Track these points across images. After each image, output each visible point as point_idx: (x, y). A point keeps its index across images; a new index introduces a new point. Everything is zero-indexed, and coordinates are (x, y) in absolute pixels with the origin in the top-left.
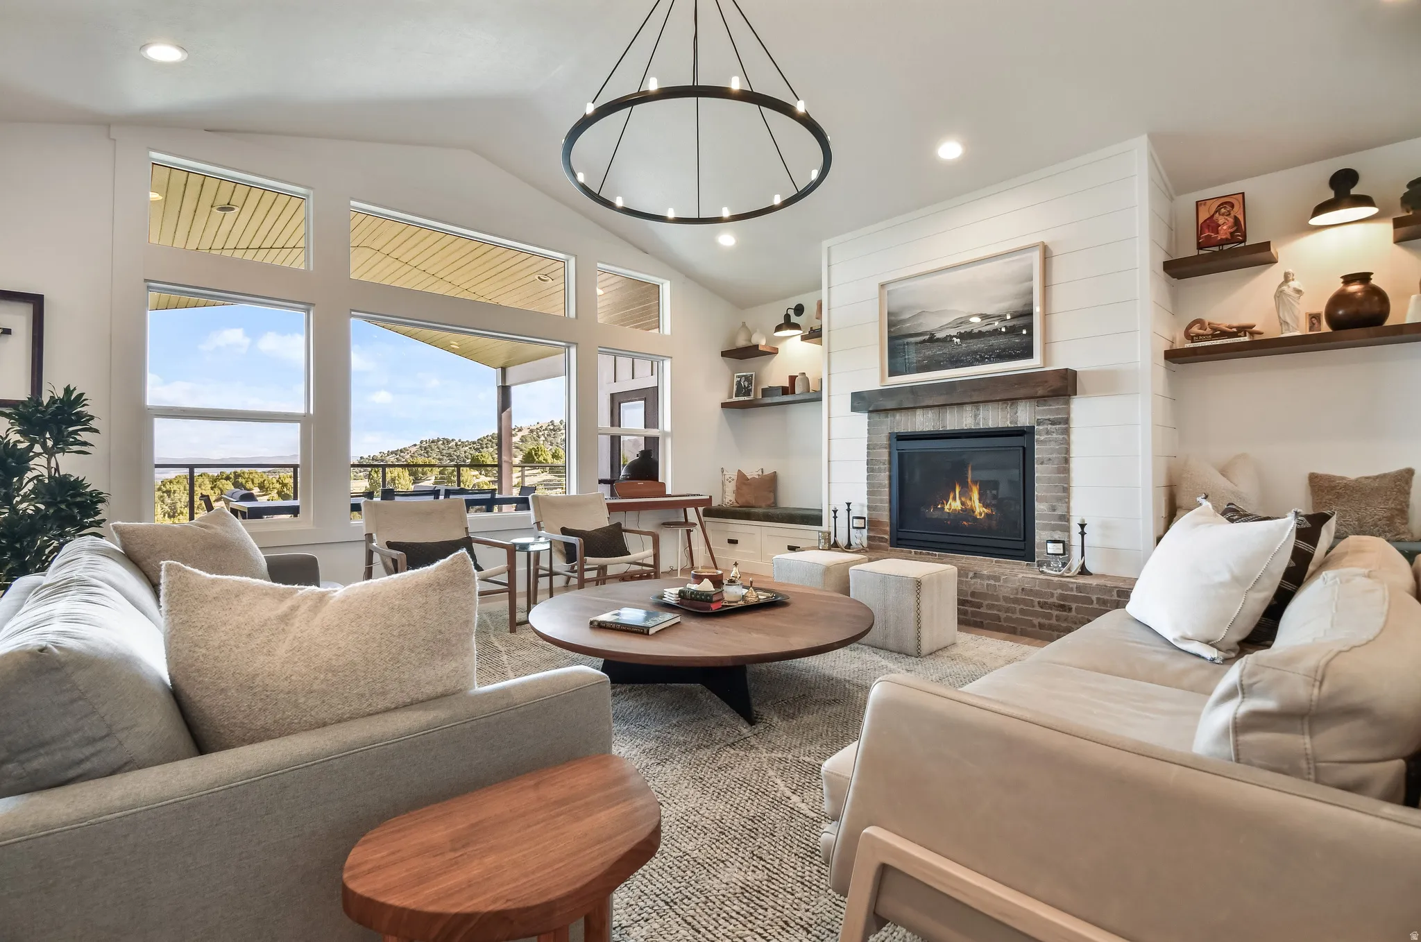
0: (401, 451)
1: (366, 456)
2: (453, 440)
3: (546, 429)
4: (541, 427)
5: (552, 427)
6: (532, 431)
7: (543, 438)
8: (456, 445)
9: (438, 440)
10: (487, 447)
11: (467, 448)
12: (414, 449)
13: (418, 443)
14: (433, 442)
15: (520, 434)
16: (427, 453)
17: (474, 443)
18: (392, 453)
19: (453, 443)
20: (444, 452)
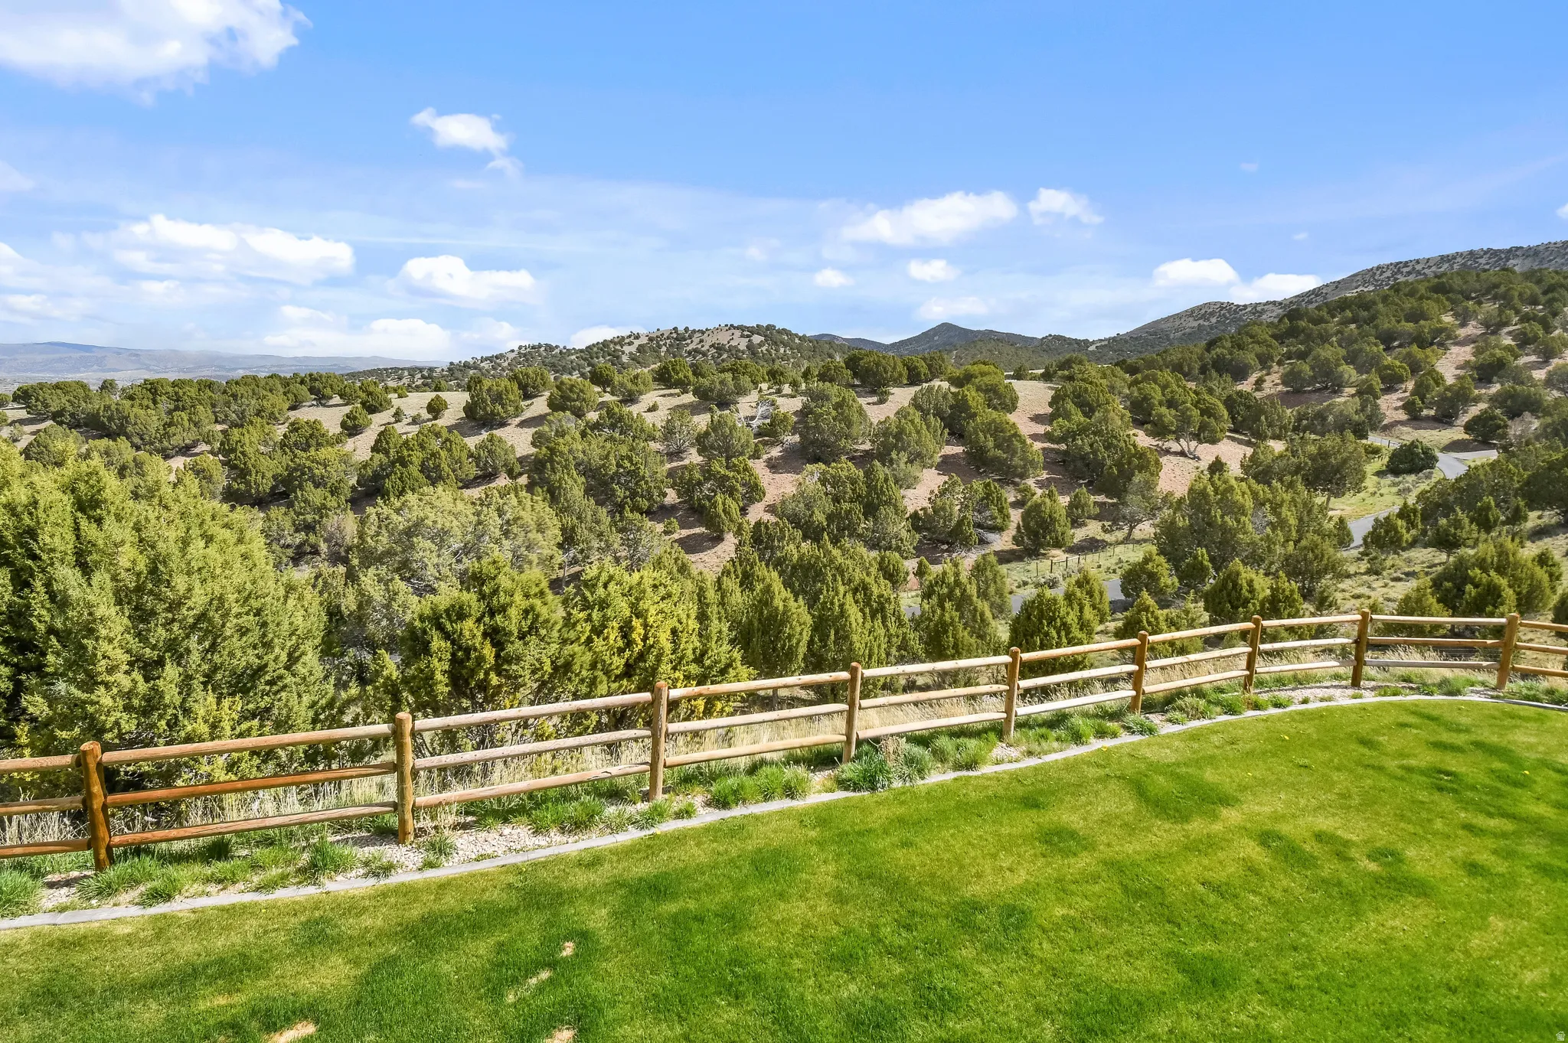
0: (497, 357)
1: (456, 361)
2: (557, 347)
3: (668, 338)
4: (662, 335)
5: (675, 335)
6: (651, 339)
7: (664, 349)
8: (561, 352)
9: (540, 346)
10: (598, 358)
11: (573, 357)
12: (512, 355)
13: (516, 349)
14: (533, 347)
15: (637, 343)
16: (527, 360)
17: (581, 351)
18: (487, 359)
19: (557, 351)
20: (547, 360)
